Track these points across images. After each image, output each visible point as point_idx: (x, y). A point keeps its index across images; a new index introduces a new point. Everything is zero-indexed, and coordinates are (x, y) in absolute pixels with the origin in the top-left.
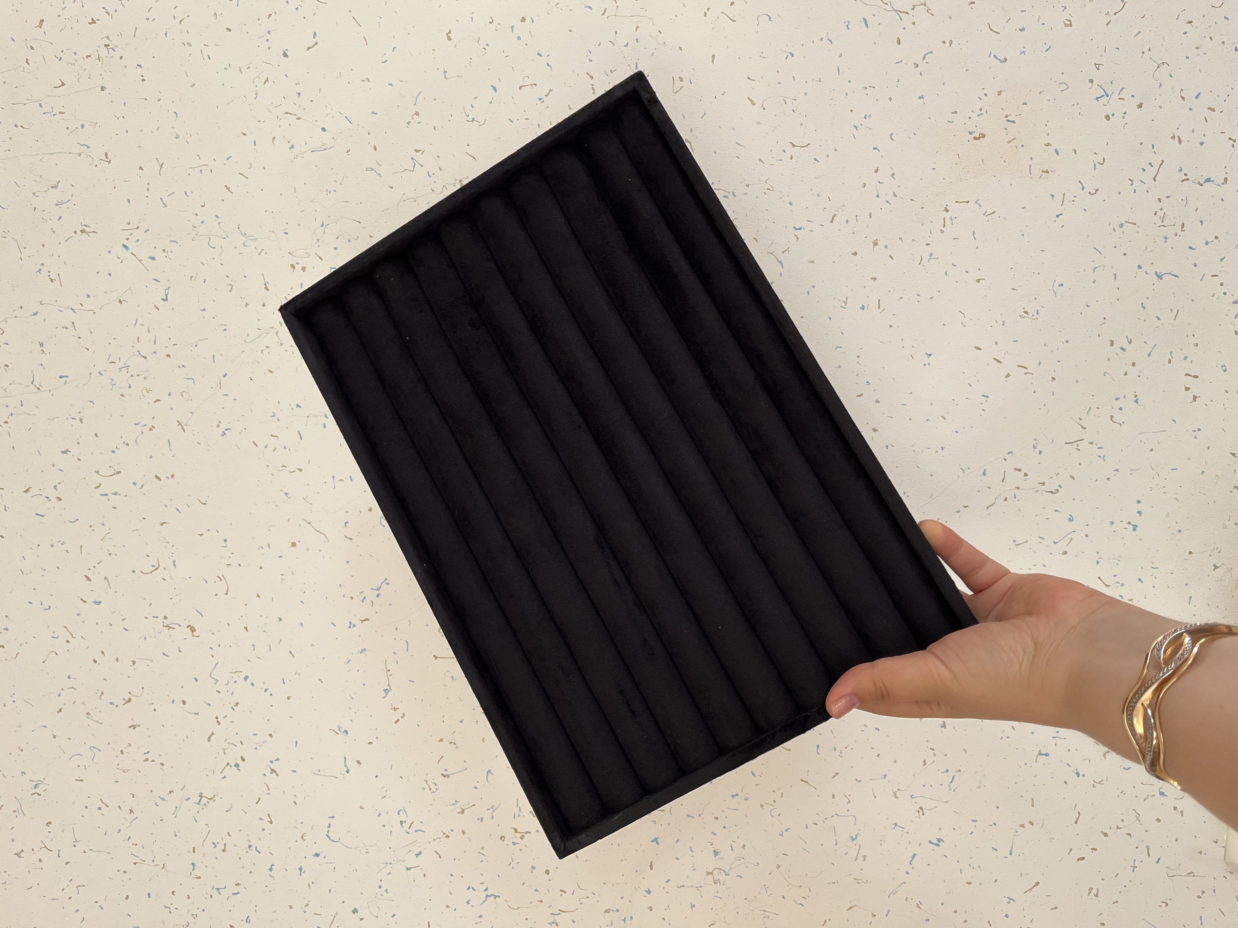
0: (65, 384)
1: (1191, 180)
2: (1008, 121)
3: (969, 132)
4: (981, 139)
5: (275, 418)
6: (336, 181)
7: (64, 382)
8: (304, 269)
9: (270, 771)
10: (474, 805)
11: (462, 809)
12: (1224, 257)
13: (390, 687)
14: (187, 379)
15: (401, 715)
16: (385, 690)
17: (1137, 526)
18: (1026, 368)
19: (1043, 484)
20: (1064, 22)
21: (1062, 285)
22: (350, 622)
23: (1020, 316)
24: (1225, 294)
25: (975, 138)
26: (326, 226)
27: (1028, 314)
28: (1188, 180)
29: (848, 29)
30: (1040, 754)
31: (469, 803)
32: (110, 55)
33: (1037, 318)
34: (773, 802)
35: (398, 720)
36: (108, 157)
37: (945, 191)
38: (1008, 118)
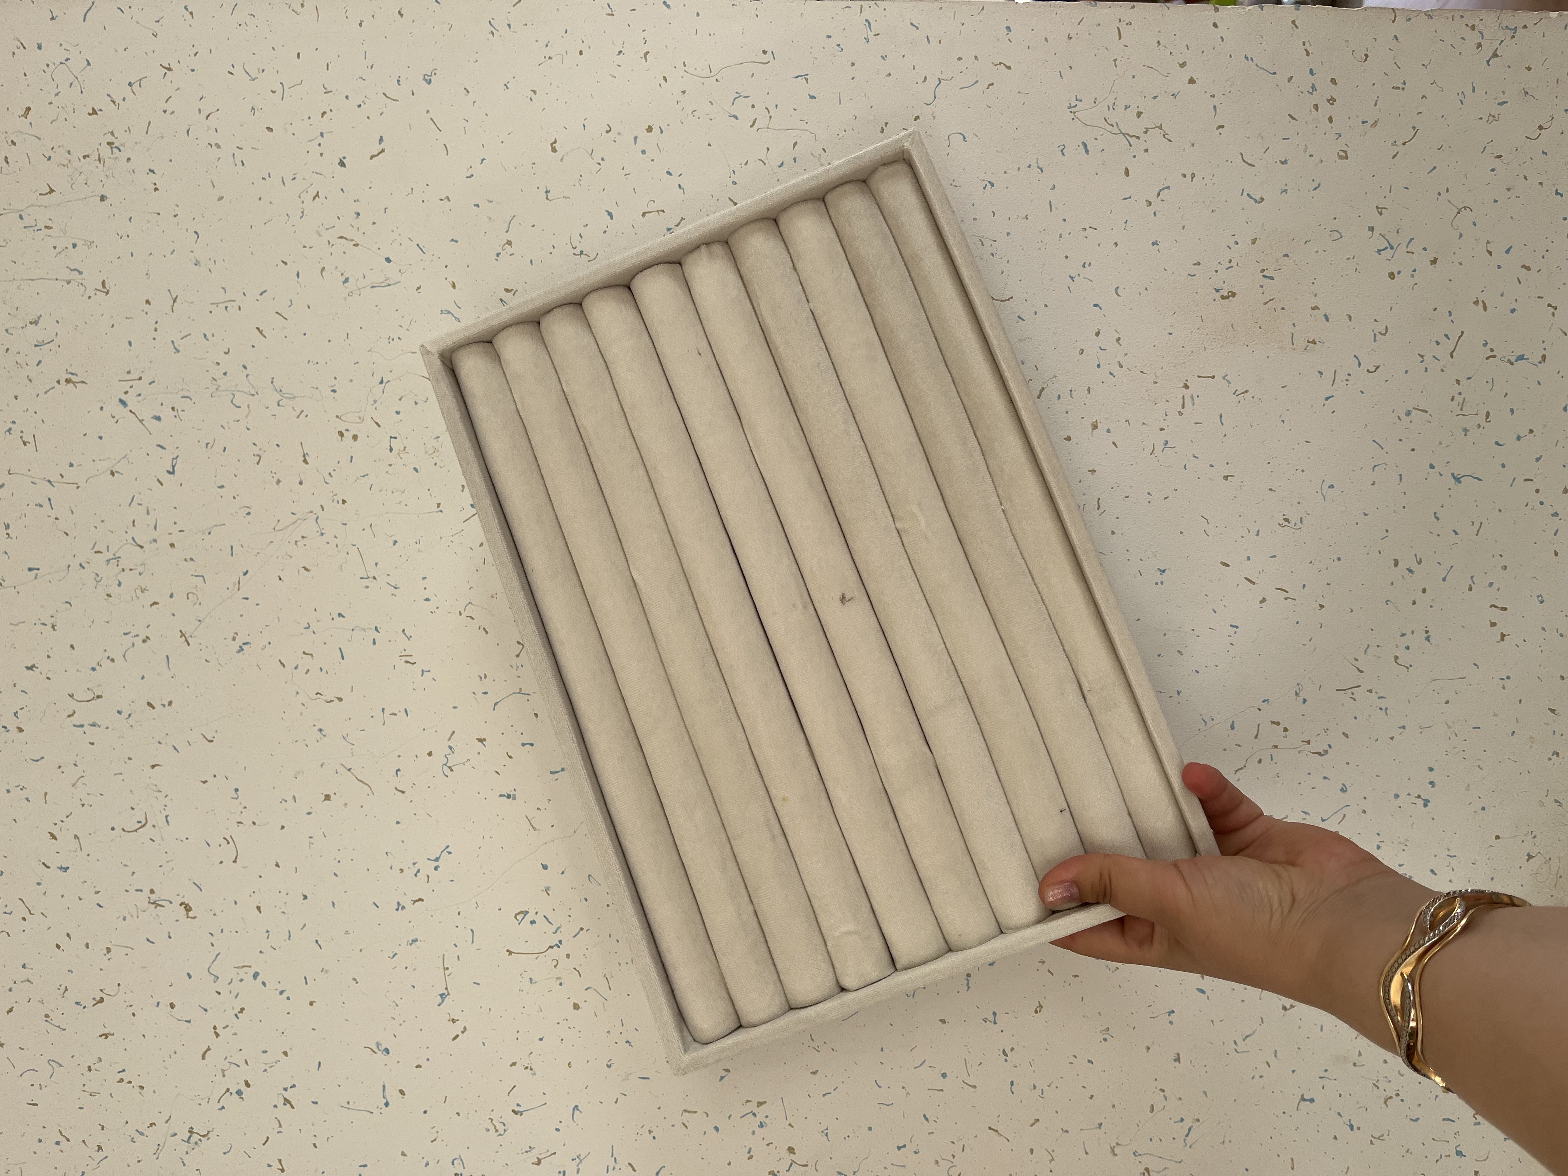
0: (36, 578)
1: (1499, 356)
2: (1264, 276)
3: (1215, 289)
4: (1231, 298)
5: (310, 630)
6: (401, 326)
7: (34, 575)
8: (355, 437)
9: (283, 1100)
10: (555, 1153)
11: (538, 1158)
12: (1541, 456)
13: (448, 992)
14: (196, 576)
15: (462, 1029)
16: (441, 995)
17: (1429, 802)
18: (1287, 592)
19: (1308, 742)
20: (1338, 153)
21: (1332, 486)
22: (399, 904)
23: (1279, 524)
24: (1542, 503)
25: (1223, 297)
26: (386, 383)
27: (1289, 523)
28: (1494, 356)
29: (1063, 154)
30: (1303, 1099)
31: (548, 1151)
32: (114, 156)
33: (1300, 528)
34: (952, 1157)
35: (457, 1036)
36: (106, 286)
37: (1184, 363)
38: (1264, 273)
